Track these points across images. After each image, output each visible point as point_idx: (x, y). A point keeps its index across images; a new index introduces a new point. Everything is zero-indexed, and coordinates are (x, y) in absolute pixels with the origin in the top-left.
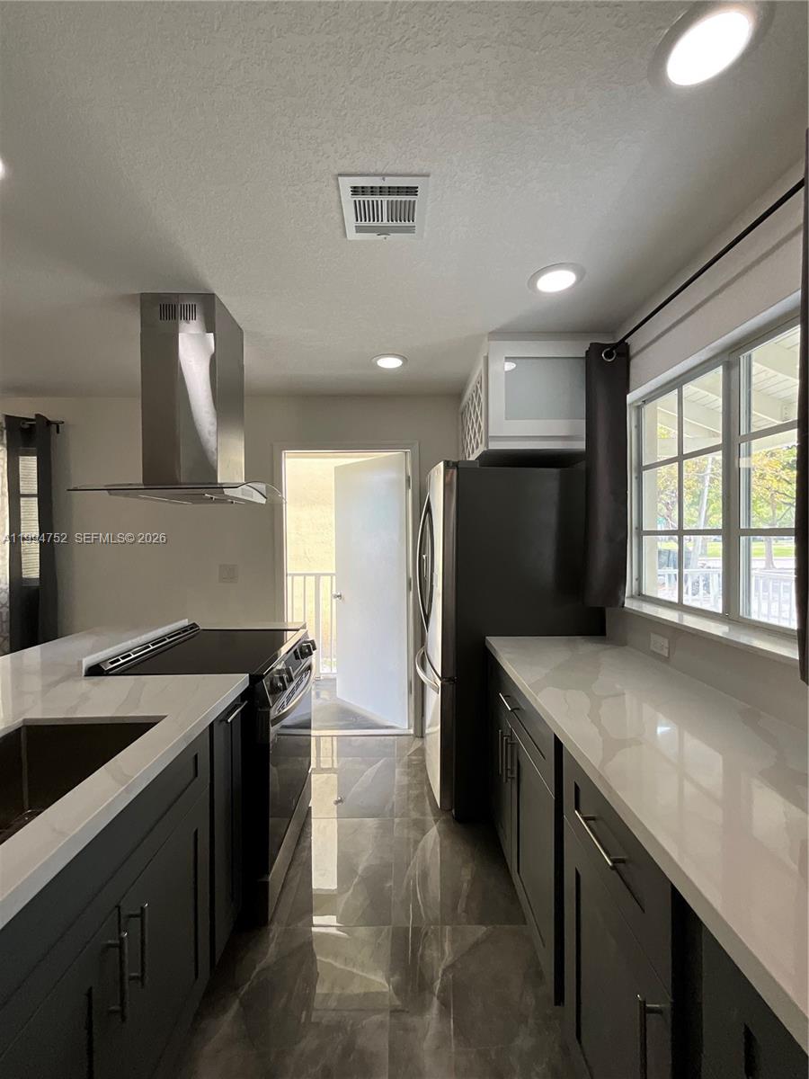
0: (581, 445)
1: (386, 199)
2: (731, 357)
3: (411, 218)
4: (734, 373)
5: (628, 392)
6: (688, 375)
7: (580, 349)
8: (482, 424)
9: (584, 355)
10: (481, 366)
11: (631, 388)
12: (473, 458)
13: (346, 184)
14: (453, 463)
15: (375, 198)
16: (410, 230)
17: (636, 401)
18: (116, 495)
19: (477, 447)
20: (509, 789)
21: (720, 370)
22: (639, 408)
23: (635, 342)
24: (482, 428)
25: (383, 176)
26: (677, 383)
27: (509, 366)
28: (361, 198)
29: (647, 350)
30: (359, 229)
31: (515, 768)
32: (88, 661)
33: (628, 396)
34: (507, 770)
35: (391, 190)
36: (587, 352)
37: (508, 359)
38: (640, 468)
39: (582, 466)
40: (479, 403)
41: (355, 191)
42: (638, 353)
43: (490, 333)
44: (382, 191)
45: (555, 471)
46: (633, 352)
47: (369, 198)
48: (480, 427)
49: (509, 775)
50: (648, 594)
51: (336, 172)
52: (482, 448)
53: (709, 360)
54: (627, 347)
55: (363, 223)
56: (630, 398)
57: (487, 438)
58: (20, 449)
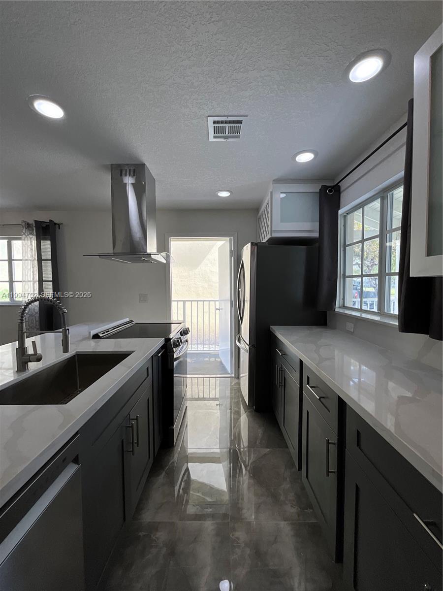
0: (316, 235)
1: (227, 125)
2: (384, 194)
3: (238, 132)
4: (385, 201)
5: (339, 209)
6: (366, 201)
7: (316, 188)
8: (269, 224)
9: (318, 191)
10: (269, 197)
11: (341, 207)
12: (264, 241)
13: (211, 120)
14: (255, 243)
15: (223, 125)
16: (238, 137)
17: (343, 213)
18: (103, 258)
19: (267, 236)
20: (280, 391)
21: (379, 200)
22: (345, 217)
23: (343, 185)
24: (269, 227)
25: (228, 116)
26: (362, 205)
27: (282, 195)
28: (217, 125)
29: (349, 189)
30: (215, 137)
31: (283, 382)
32: (93, 332)
33: (339, 211)
34: (279, 382)
35: (230, 122)
36: (320, 189)
37: (281, 193)
38: (345, 246)
39: (317, 245)
40: (268, 214)
41: (215, 122)
42: (344, 190)
43: (274, 180)
44: (226, 122)
45: (303, 247)
46: (342, 190)
47: (221, 125)
48: (268, 225)
49: (280, 384)
50: (348, 306)
51: (207, 115)
52: (269, 236)
53: (374, 195)
54: (339, 187)
55: (217, 135)
56: (340, 212)
57: (272, 231)
58: (42, 237)
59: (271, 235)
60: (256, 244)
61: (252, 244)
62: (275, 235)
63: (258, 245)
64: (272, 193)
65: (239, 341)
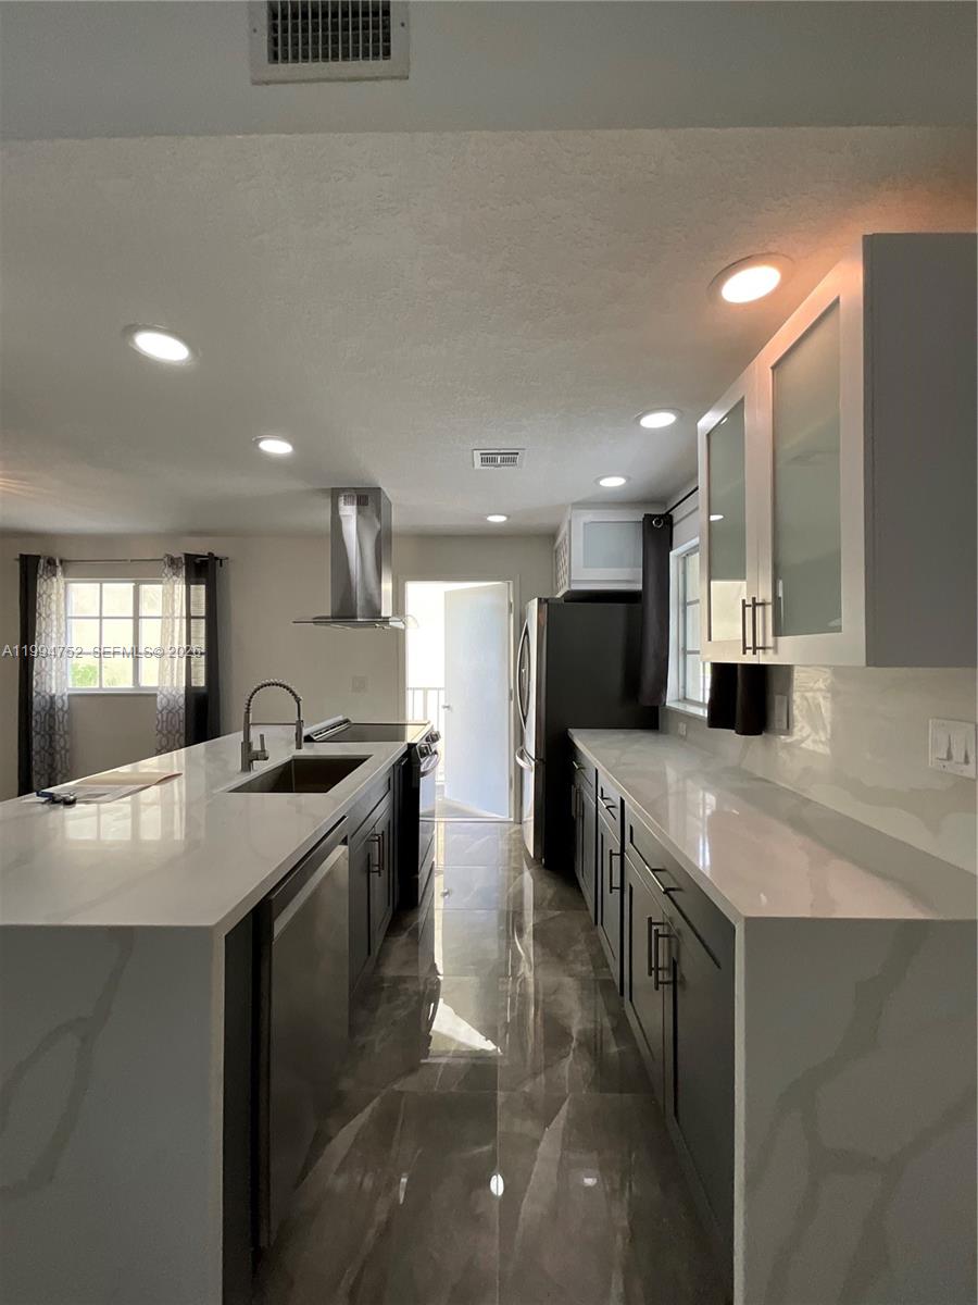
0: (638, 587)
1: (499, 456)
3: (514, 461)
5: (671, 550)
7: (639, 516)
9: (641, 522)
10: (566, 525)
11: (673, 547)
12: (559, 595)
13: (477, 452)
14: (544, 599)
16: (513, 465)
17: (677, 557)
19: (562, 588)
20: (579, 824)
25: (500, 449)
28: (486, 456)
30: (482, 466)
33: (671, 553)
34: (577, 812)
35: (504, 454)
36: (643, 520)
38: (685, 604)
41: (482, 454)
43: (573, 504)
44: (497, 454)
45: (621, 606)
46: (675, 521)
47: (492, 456)
48: (566, 570)
49: (578, 815)
51: (472, 448)
52: (565, 589)
54: (671, 517)
55: (486, 464)
56: (673, 554)
57: (570, 581)
58: (192, 579)
59: (570, 586)
60: (546, 600)
61: (540, 600)
62: (575, 587)
63: (550, 601)
64: (570, 522)
65: (522, 758)
